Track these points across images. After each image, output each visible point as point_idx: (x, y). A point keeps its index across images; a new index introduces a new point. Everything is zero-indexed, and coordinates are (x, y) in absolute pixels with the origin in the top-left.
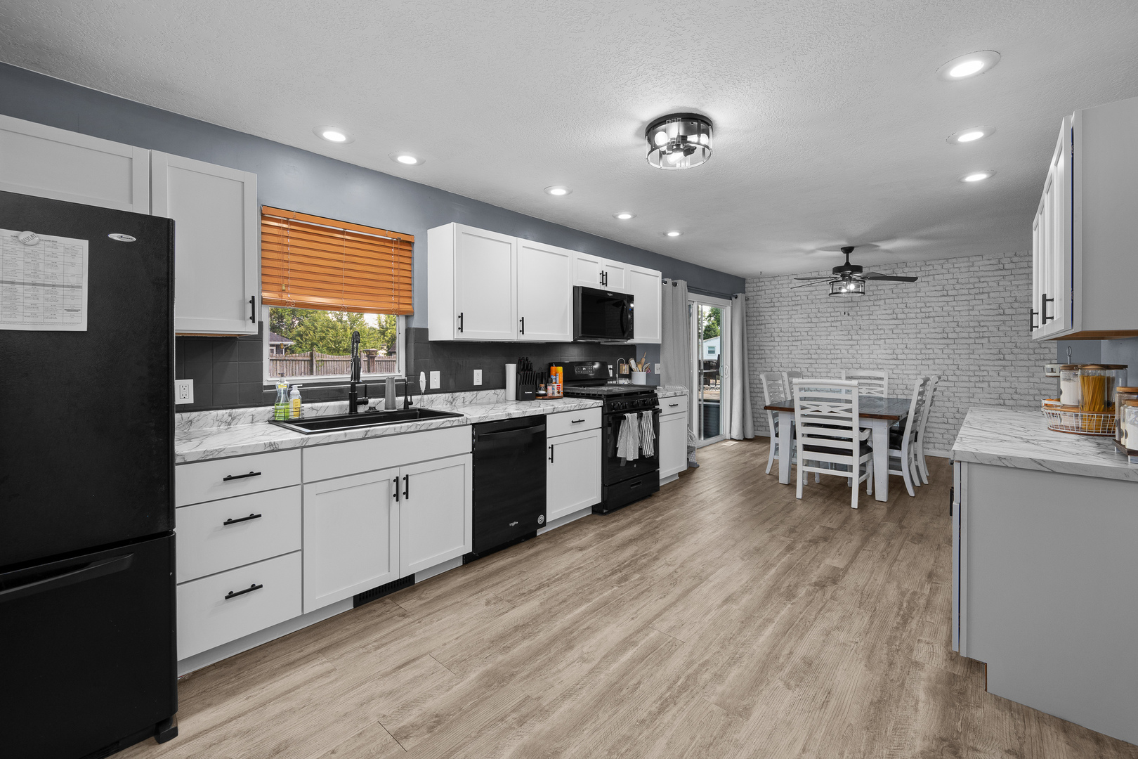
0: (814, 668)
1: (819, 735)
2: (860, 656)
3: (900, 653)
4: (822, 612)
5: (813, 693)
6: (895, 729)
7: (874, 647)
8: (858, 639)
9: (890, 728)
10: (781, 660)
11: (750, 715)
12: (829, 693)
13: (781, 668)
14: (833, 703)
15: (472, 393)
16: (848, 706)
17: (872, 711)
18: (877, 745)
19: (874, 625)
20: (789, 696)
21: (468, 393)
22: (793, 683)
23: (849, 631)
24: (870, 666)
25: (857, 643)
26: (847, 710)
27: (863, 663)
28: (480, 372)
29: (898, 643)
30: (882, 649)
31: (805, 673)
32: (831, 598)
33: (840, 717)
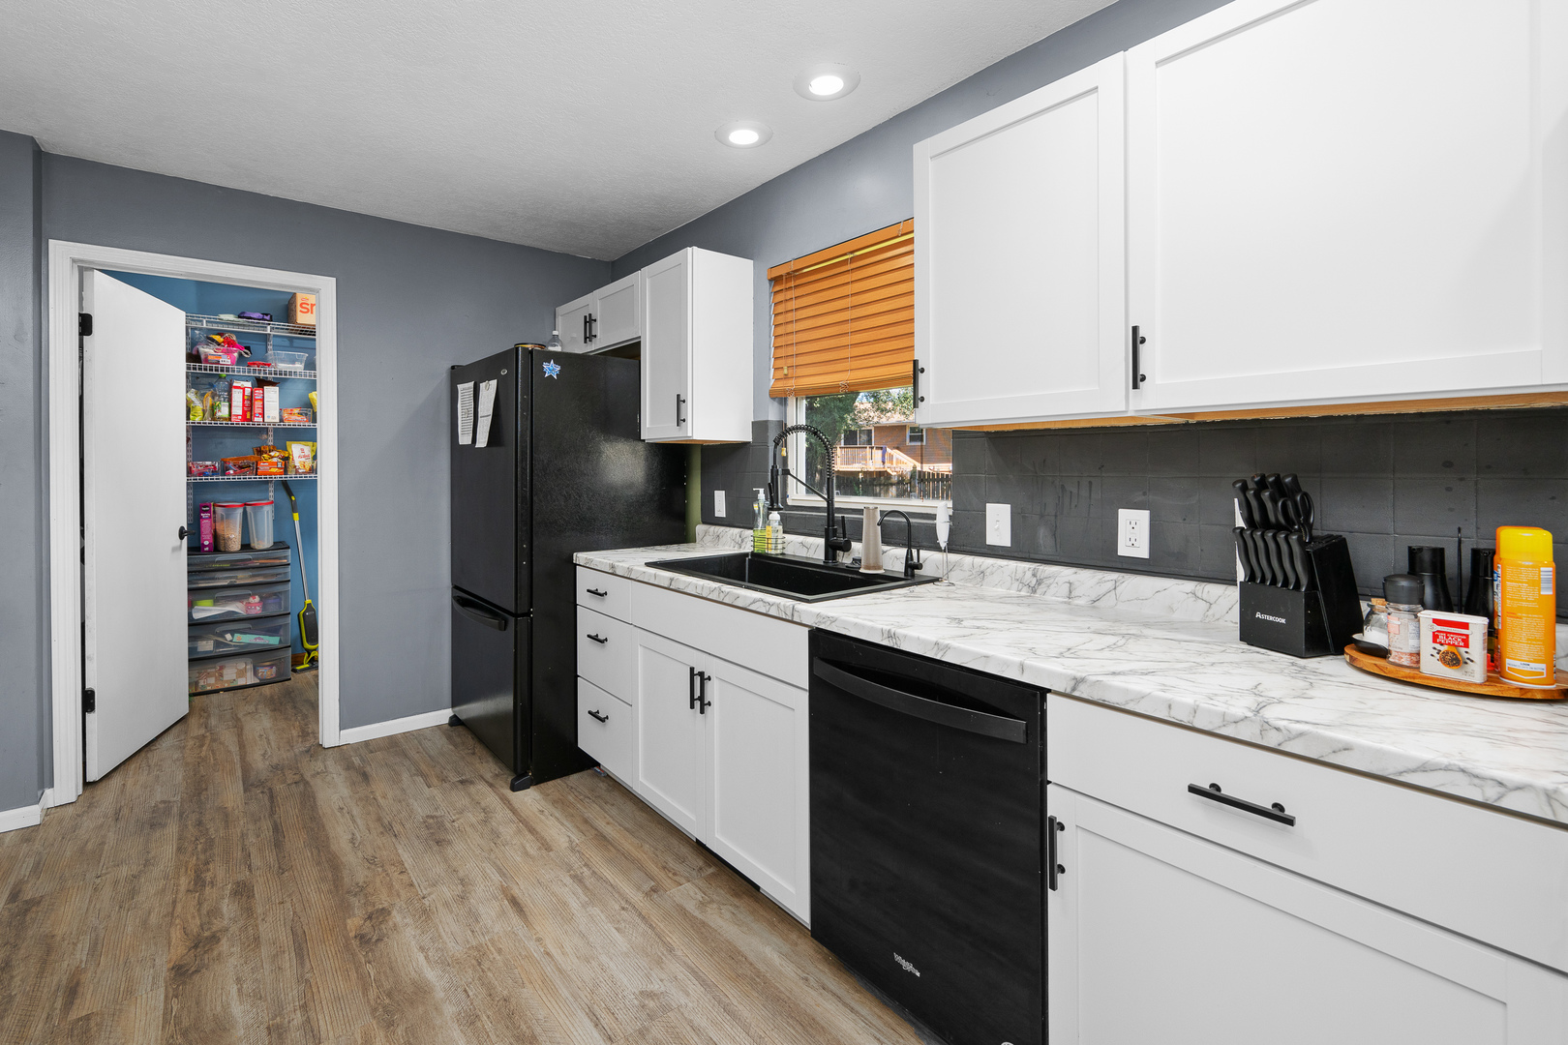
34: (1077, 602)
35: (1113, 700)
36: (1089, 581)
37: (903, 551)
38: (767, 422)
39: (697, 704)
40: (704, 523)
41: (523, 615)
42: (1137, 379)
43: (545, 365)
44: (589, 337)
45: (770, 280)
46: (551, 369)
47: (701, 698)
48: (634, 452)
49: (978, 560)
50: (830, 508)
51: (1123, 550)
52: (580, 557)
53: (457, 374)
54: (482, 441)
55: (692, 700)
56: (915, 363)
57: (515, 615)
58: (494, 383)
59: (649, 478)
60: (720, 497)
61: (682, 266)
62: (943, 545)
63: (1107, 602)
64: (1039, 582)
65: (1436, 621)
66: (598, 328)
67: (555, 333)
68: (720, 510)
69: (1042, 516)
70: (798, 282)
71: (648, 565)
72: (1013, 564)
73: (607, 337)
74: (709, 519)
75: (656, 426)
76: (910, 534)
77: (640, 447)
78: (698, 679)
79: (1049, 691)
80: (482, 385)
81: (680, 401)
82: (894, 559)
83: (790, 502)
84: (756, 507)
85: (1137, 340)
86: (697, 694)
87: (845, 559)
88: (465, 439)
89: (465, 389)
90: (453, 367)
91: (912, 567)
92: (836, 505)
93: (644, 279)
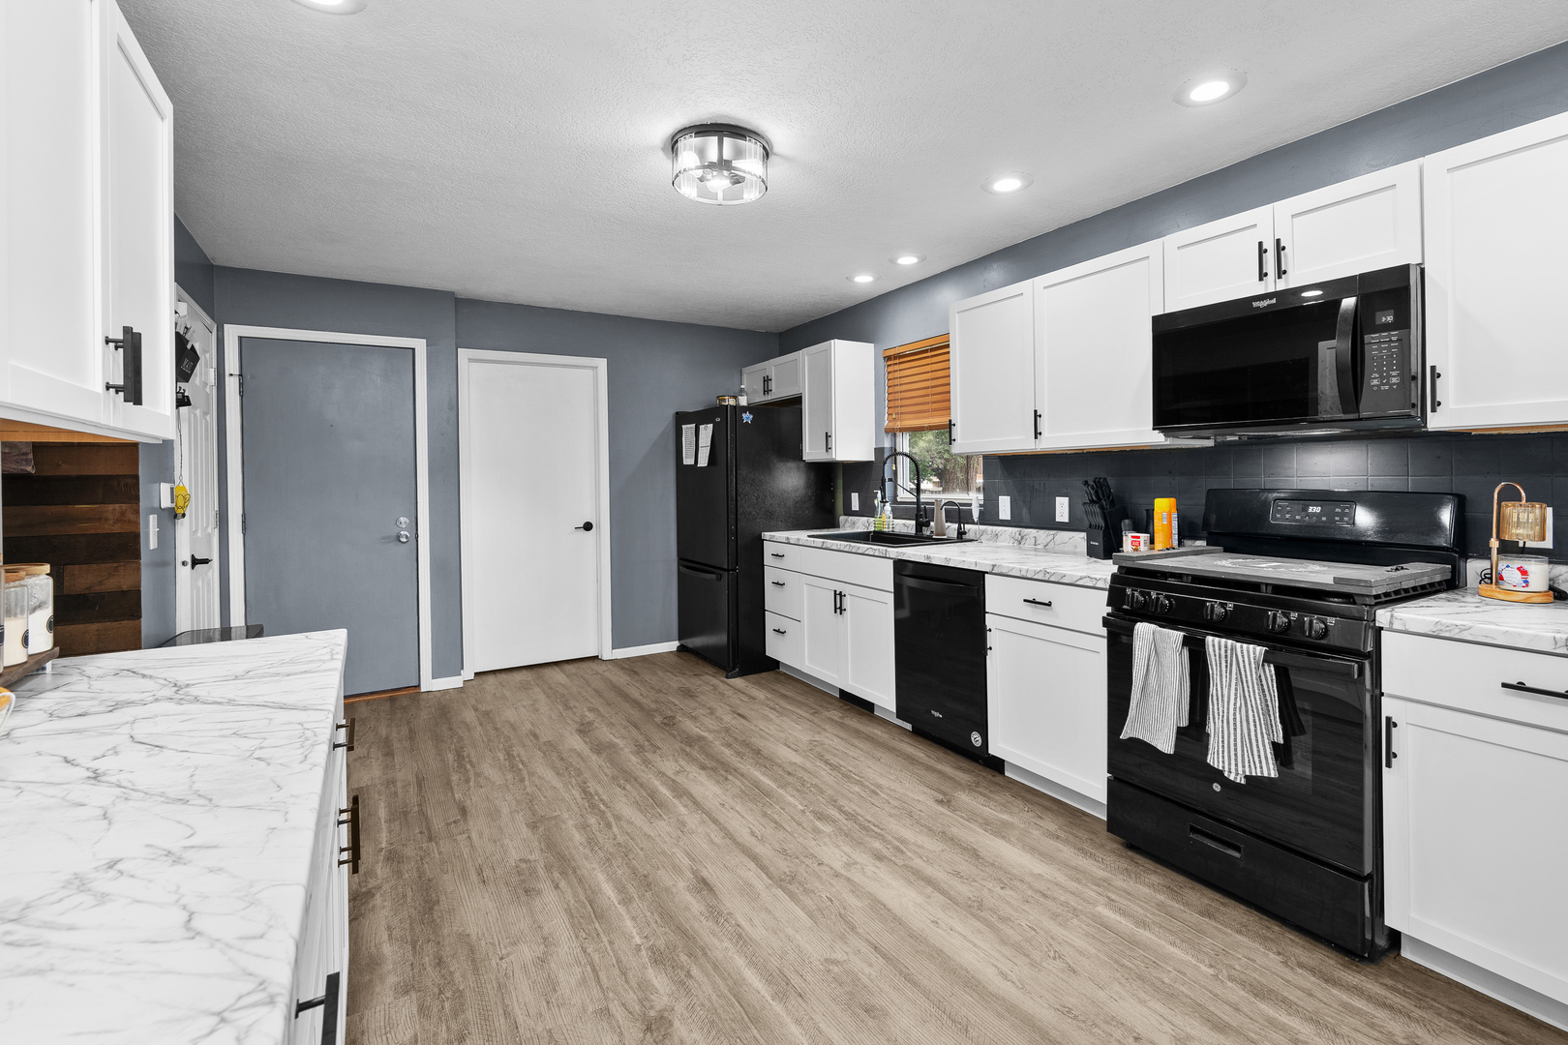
0: (520, 891)
1: (466, 851)
2: (483, 943)
3: (436, 990)
4: (589, 969)
5: (497, 871)
6: (405, 896)
7: (476, 970)
8: (504, 966)
9: (410, 894)
10: (556, 875)
11: (527, 827)
12: (484, 882)
13: (548, 868)
14: (474, 877)
15: (1048, 532)
16: (459, 885)
17: (434, 895)
18: (416, 875)
19: (501, 1012)
20: (514, 855)
21: (1042, 532)
22: (523, 865)
23: (524, 967)
24: (463, 938)
25: (501, 959)
26: (457, 881)
27: (474, 937)
28: (1066, 500)
29: (447, 1005)
30: (463, 976)
31: (523, 881)
32: (607, 1009)
33: (459, 871)
34: (1038, 547)
35: (1005, 571)
36: (1043, 535)
37: (956, 526)
38: (883, 448)
39: (838, 611)
40: (845, 515)
41: (732, 570)
42: (1037, 434)
43: (744, 415)
44: (767, 391)
45: (884, 358)
46: (747, 417)
47: (840, 608)
48: (798, 468)
49: (995, 528)
50: (918, 502)
51: (1058, 519)
52: (766, 535)
53: (681, 418)
54: (703, 462)
55: (836, 608)
56: (950, 421)
57: (728, 570)
58: (711, 426)
59: (808, 485)
60: (855, 497)
61: (828, 351)
62: (976, 520)
63: (1051, 545)
64: (1022, 538)
65: (1133, 537)
66: (773, 385)
67: (743, 386)
68: (855, 506)
69: (1024, 502)
70: (901, 360)
71: (809, 536)
72: (1010, 529)
73: (779, 392)
74: (849, 512)
75: (812, 452)
76: (960, 514)
77: (802, 464)
78: (839, 596)
79: (987, 573)
80: (702, 427)
81: (827, 436)
82: (952, 529)
83: (899, 499)
84: (876, 502)
85: (1036, 415)
86: (838, 606)
87: (926, 532)
88: (688, 461)
89: (688, 429)
90: (677, 413)
91: (961, 534)
92: (922, 500)
93: (805, 357)
